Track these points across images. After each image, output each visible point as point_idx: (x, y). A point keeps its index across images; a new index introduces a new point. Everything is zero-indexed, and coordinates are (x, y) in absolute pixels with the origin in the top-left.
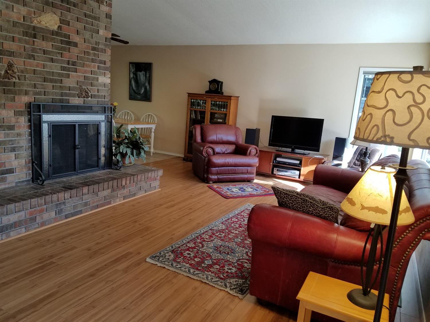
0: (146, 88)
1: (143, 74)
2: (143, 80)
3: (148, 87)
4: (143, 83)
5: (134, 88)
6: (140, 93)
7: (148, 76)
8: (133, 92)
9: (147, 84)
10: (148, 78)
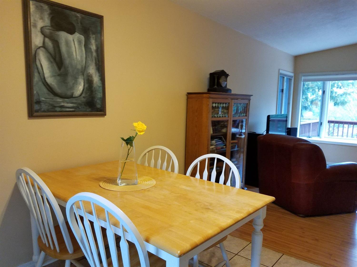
0: (89, 82)
1: (80, 42)
2: (79, 57)
3: (96, 79)
4: (79, 67)
5: (50, 80)
6: (73, 94)
7: (93, 47)
8: (45, 90)
9: (92, 70)
10: (94, 54)
